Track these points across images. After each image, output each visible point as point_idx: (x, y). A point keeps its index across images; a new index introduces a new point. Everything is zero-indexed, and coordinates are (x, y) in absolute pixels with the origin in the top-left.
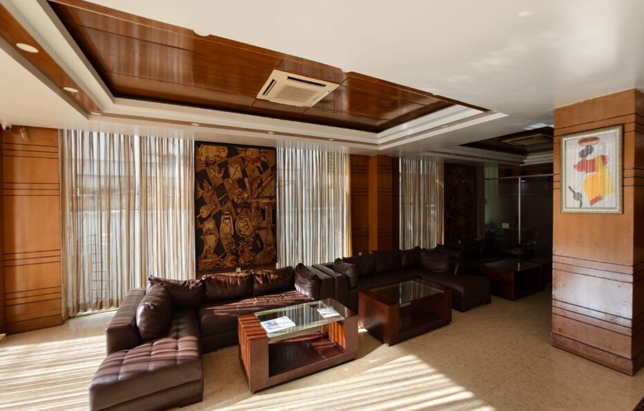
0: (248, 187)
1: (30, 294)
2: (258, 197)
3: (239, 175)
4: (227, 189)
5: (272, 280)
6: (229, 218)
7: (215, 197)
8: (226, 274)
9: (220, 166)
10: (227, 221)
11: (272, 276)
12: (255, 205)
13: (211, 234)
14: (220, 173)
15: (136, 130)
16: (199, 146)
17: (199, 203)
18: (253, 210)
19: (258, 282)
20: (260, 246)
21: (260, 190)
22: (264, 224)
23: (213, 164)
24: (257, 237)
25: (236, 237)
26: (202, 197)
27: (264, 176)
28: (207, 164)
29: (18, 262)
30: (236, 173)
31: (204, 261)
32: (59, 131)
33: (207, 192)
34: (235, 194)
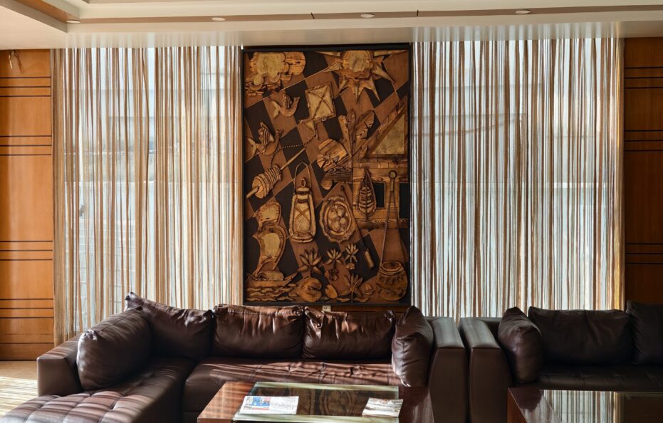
0: (346, 135)
2: (367, 157)
3: (327, 111)
4: (304, 142)
5: (343, 334)
6: (307, 201)
7: (280, 157)
9: (291, 93)
10: (303, 207)
11: (345, 324)
12: (359, 174)
13: (272, 231)
14: (290, 107)
15: (150, 38)
16: (251, 57)
17: (250, 169)
18: (357, 185)
19: (313, 333)
20: (371, 265)
21: (371, 141)
22: (380, 216)
23: (277, 90)
24: (366, 244)
25: (320, 239)
26: (257, 157)
27: (381, 110)
28: (266, 91)
30: (320, 104)
31: (258, 284)
32: (52, 53)
33: (266, 147)
34: (319, 151)
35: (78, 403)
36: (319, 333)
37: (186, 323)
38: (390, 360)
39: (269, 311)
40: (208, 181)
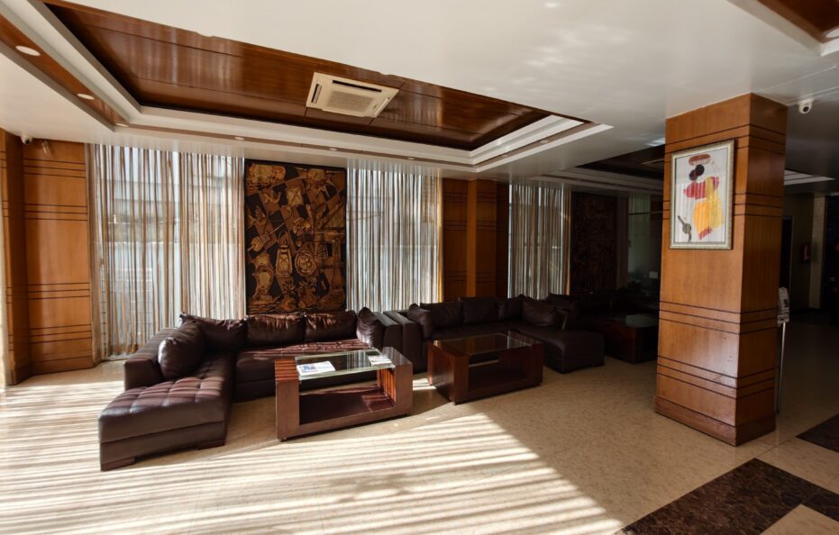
0: (310, 216)
1: (61, 330)
2: (323, 228)
3: (299, 201)
4: (285, 218)
5: (329, 326)
6: (286, 253)
7: (270, 227)
8: (273, 316)
9: (276, 189)
10: (285, 256)
11: (329, 321)
12: (318, 238)
13: (265, 271)
14: (276, 198)
15: (174, 144)
16: (250, 166)
17: (250, 234)
18: (317, 244)
19: (311, 327)
20: (325, 288)
21: (325, 220)
22: (331, 261)
23: (268, 187)
24: (322, 277)
25: (296, 275)
26: (254, 227)
27: (330, 203)
28: (260, 187)
29: (45, 295)
30: (294, 197)
31: (256, 303)
33: (260, 221)
34: (294, 224)
36: (315, 327)
37: (228, 328)
38: (356, 337)
39: (282, 317)
40: (219, 242)
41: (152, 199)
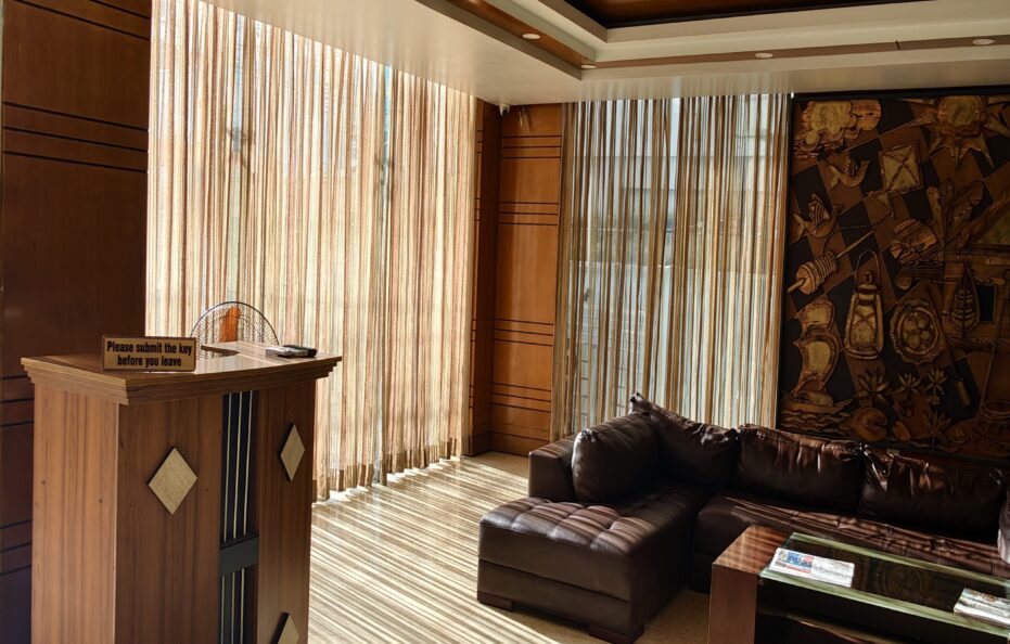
0: (937, 215)
2: (969, 247)
3: (909, 179)
4: (873, 221)
6: (872, 303)
7: (837, 241)
8: (796, 437)
9: (858, 155)
10: (867, 310)
11: (925, 480)
12: (955, 271)
13: (820, 339)
14: (854, 175)
15: (675, 85)
16: (804, 107)
17: (794, 254)
18: (951, 287)
19: (876, 483)
20: (966, 402)
21: (977, 226)
22: (986, 334)
23: (838, 151)
24: (959, 370)
25: (889, 356)
26: (804, 239)
27: (995, 180)
28: (822, 153)
30: (899, 170)
31: (797, 406)
32: (564, 106)
33: (818, 227)
34: (895, 235)
35: (570, 514)
36: (884, 484)
37: (703, 441)
38: (994, 543)
39: (813, 443)
41: (638, 186)
